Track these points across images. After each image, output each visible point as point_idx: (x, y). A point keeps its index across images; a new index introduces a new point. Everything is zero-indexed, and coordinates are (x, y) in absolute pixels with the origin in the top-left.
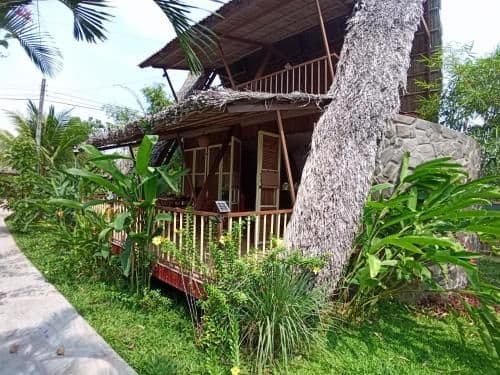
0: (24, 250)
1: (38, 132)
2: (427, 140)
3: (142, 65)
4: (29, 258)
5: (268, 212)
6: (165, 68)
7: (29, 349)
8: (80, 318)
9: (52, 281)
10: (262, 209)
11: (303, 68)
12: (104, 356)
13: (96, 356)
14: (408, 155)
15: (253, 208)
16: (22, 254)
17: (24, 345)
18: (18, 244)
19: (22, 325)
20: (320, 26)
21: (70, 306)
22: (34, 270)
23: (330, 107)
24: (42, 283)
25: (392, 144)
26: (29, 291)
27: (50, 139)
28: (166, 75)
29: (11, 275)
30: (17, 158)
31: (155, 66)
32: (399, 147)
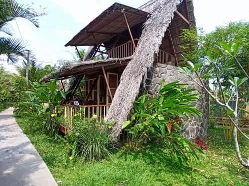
0: (18, 123)
1: (27, 74)
2: (173, 74)
3: (66, 46)
4: (20, 126)
5: (102, 105)
6: (76, 46)
7: (11, 151)
8: (32, 144)
9: (26, 134)
10: (100, 104)
11: (120, 47)
12: (34, 154)
13: (31, 154)
14: (164, 81)
15: (96, 104)
16: (17, 124)
17: (10, 150)
18: (17, 121)
19: (10, 145)
20: (128, 29)
21: (29, 141)
22: (21, 130)
23: (130, 62)
24: (22, 134)
25: (158, 76)
26: (16, 136)
27: (33, 76)
28: (76, 49)
29: (11, 131)
30: (17, 85)
31: (71, 46)
32: (160, 77)
